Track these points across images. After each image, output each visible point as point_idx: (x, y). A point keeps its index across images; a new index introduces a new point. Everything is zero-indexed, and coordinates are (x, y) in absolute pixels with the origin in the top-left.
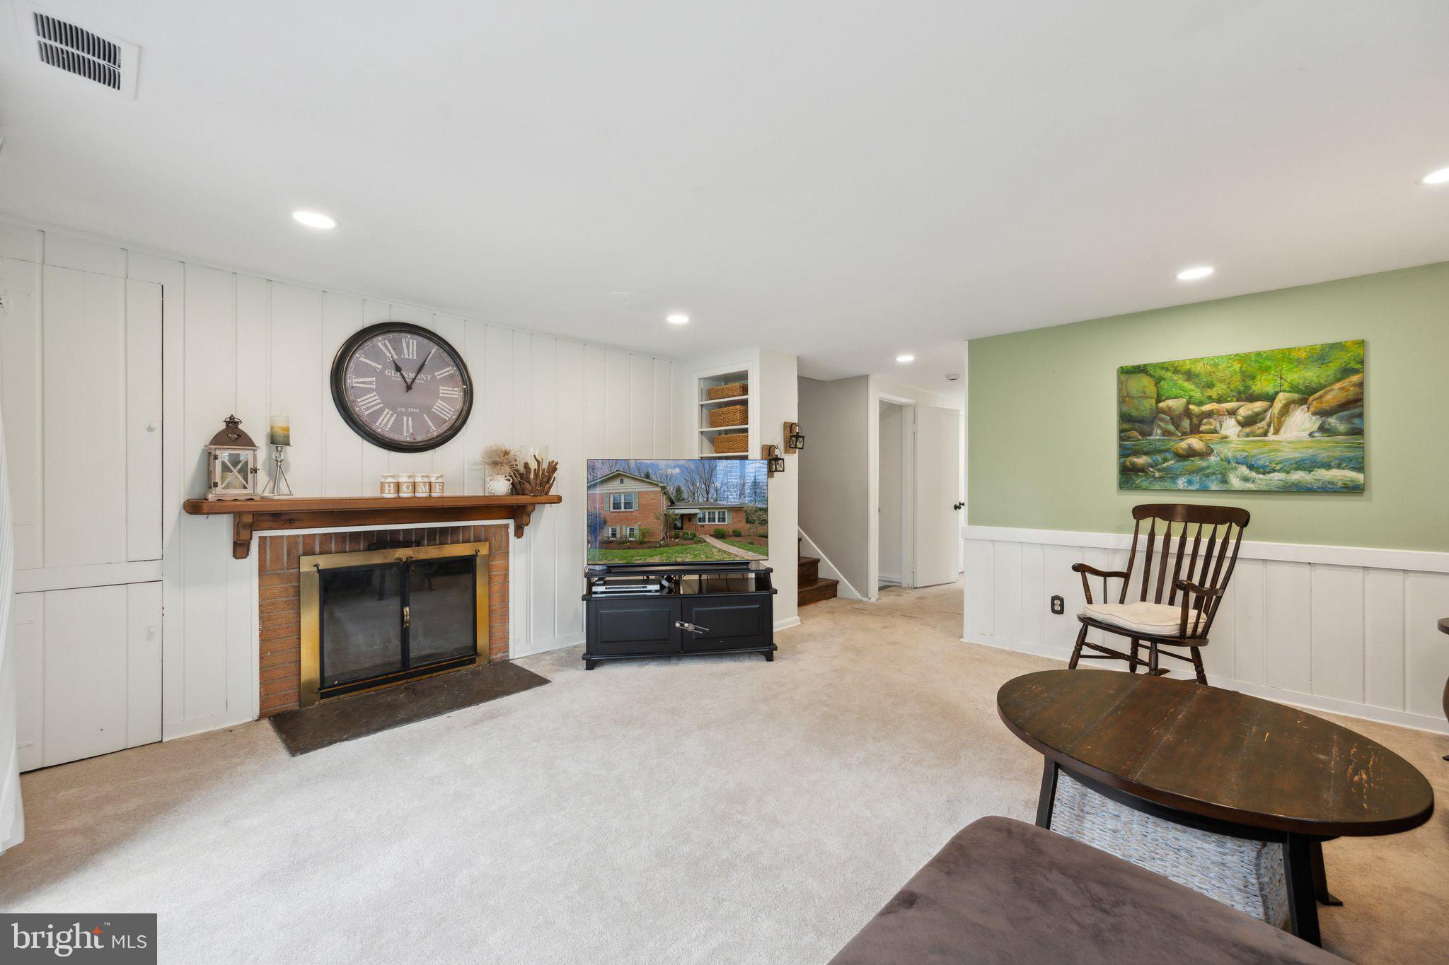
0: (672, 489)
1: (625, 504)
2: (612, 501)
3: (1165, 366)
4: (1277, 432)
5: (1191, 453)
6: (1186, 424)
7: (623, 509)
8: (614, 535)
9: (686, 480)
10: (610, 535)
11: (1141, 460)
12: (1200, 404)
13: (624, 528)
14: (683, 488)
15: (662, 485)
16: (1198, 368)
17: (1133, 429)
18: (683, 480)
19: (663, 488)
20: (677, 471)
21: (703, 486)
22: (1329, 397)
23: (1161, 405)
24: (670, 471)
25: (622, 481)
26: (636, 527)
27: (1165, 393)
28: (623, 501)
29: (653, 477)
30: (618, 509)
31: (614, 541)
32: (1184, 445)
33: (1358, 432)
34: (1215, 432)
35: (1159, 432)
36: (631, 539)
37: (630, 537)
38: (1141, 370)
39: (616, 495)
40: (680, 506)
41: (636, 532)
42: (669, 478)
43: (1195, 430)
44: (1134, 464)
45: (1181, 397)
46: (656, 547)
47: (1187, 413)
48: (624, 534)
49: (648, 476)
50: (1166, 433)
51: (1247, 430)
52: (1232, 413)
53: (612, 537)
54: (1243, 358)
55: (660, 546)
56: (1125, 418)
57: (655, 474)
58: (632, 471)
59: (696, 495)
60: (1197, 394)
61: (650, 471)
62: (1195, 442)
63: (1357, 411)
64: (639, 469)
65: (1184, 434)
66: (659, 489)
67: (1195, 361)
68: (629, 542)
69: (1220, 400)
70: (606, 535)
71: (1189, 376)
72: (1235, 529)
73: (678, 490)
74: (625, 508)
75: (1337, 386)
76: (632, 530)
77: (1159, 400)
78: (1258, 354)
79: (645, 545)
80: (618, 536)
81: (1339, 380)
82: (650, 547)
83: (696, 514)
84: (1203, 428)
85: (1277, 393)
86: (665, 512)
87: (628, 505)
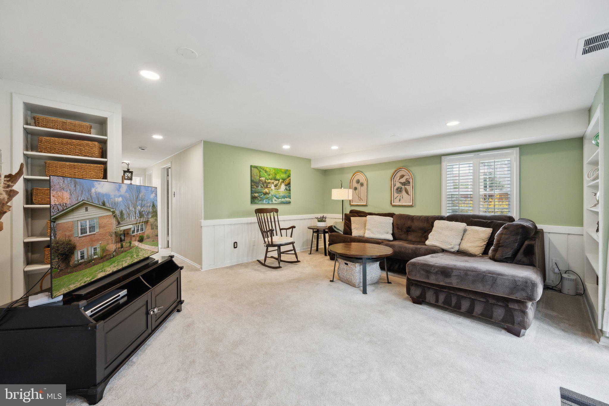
0: (118, 212)
1: (90, 228)
2: (80, 228)
3: (261, 167)
4: (280, 189)
5: (266, 194)
6: (265, 185)
7: (88, 233)
8: (82, 257)
9: (125, 205)
10: (79, 258)
11: (256, 195)
12: (268, 180)
13: (90, 248)
14: (124, 212)
15: (112, 210)
16: (268, 170)
17: (255, 185)
18: (124, 205)
19: (113, 212)
20: (120, 199)
21: (133, 209)
22: (287, 182)
23: (261, 179)
24: (116, 199)
25: (87, 209)
26: (98, 246)
27: (261, 176)
28: (88, 227)
29: (107, 204)
30: (84, 233)
31: (82, 263)
32: (265, 191)
33: (290, 190)
34: (270, 188)
35: (260, 187)
36: (95, 257)
37: (94, 255)
38: (256, 167)
39: (83, 222)
40: (123, 224)
41: (98, 250)
42: (116, 204)
43: (267, 187)
44: (255, 196)
45: (264, 177)
46: (111, 258)
47: (265, 182)
48: (90, 253)
49: (104, 204)
50: (261, 187)
51: (276, 188)
52: (273, 183)
53: (81, 259)
54: (275, 169)
55: (114, 257)
56: (252, 181)
57: (108, 203)
58: (94, 200)
59: (130, 216)
60: (267, 177)
61: (105, 200)
62: (266, 190)
63: (290, 185)
64: (98, 198)
65: (265, 188)
66: (111, 213)
67: (267, 168)
68: (94, 259)
69: (271, 180)
70: (76, 259)
71: (266, 172)
72: (275, 214)
73: (122, 213)
74: (90, 232)
75: (288, 179)
76: (95, 249)
77: (260, 178)
78: (277, 169)
79: (104, 259)
80: (86, 257)
81: (288, 178)
82: (108, 260)
83: (131, 229)
84: (268, 186)
85: (280, 179)
86: (115, 230)
87: (92, 228)
